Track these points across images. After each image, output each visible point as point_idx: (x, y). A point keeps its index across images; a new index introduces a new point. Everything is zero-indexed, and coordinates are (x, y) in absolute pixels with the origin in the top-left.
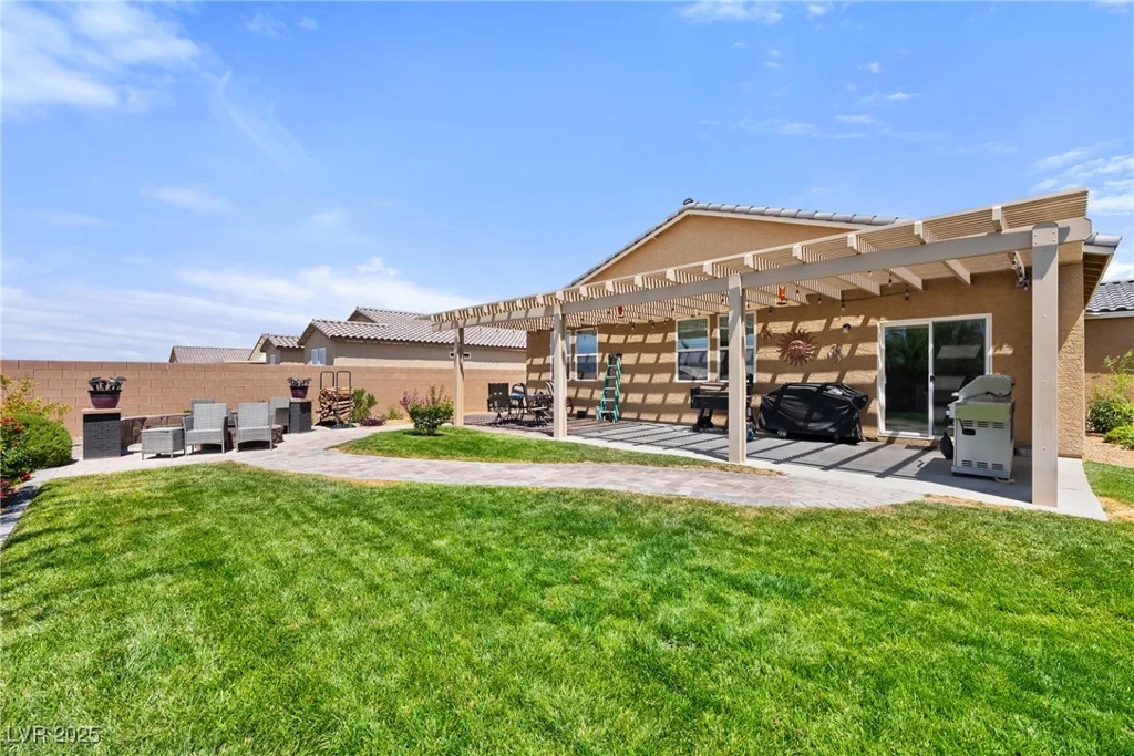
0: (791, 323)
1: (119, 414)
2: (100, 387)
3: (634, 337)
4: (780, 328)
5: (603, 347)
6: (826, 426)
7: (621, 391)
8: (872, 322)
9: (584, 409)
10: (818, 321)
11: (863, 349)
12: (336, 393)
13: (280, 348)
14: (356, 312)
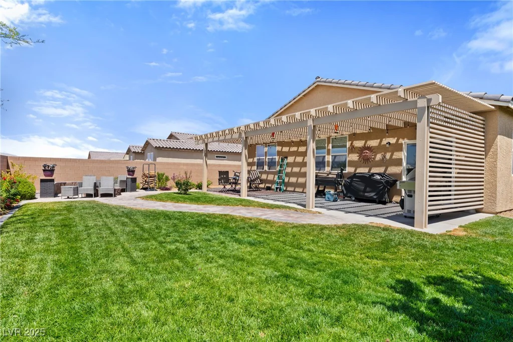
0: (364, 142)
1: (54, 180)
2: (47, 168)
3: (293, 148)
4: (359, 144)
5: (279, 153)
6: (372, 194)
7: (286, 176)
8: (401, 141)
9: (270, 185)
10: (376, 141)
11: (396, 155)
12: (148, 174)
13: (134, 152)
14: (171, 134)
